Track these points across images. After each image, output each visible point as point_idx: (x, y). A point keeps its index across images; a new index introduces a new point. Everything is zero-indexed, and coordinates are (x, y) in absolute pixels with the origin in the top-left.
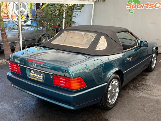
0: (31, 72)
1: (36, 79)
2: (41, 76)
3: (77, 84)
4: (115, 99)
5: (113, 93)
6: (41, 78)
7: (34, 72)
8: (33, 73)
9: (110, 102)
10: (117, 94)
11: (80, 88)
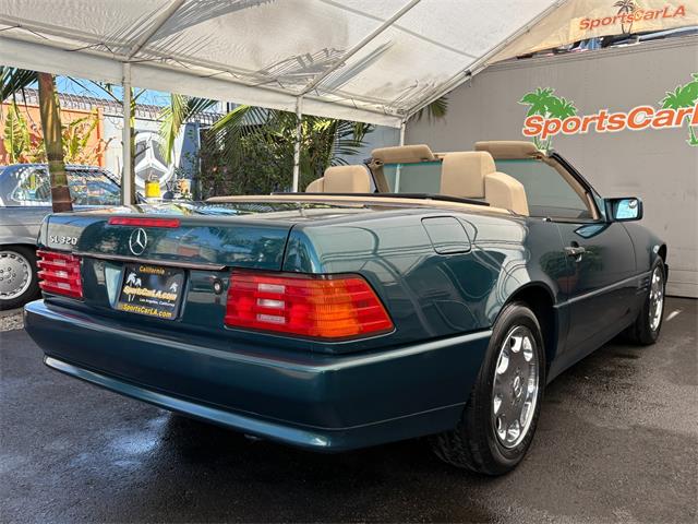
0: (129, 284)
1: (146, 311)
2: (170, 291)
3: (346, 311)
4: (521, 429)
5: (514, 396)
6: (172, 302)
7: (139, 281)
8: (134, 286)
9: (503, 436)
10: (529, 403)
11: (362, 333)
